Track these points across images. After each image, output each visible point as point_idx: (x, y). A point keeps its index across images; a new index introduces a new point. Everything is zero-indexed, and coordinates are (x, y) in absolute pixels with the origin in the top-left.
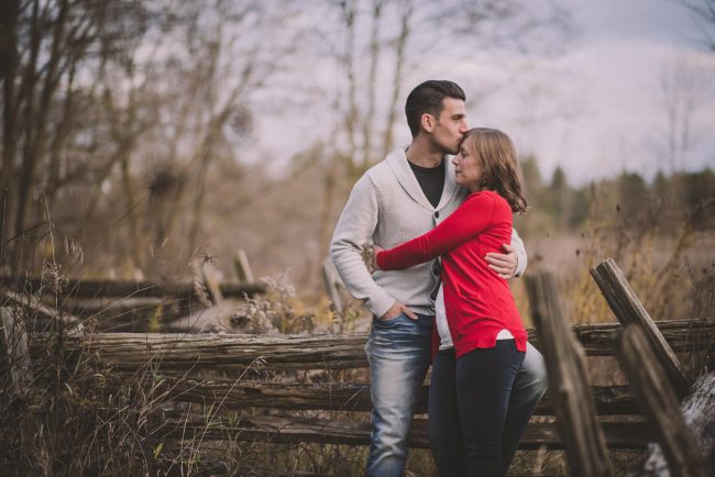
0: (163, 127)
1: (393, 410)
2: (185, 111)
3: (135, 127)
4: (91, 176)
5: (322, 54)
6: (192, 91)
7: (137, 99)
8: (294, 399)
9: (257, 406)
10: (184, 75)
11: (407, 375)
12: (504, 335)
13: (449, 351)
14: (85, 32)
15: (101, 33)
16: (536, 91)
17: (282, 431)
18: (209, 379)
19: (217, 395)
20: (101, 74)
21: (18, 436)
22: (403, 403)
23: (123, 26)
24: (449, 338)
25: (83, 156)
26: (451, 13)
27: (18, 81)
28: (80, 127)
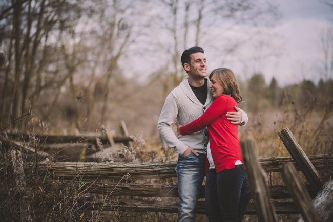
0: (89, 62)
1: (188, 197)
2: (99, 54)
3: (76, 62)
4: (55, 85)
5: (162, 28)
6: (102, 44)
7: (77, 49)
8: (144, 192)
9: (128, 195)
10: (99, 37)
11: (194, 181)
12: (238, 162)
13: (213, 170)
14: (53, 18)
15: (60, 19)
16: (261, 44)
17: (139, 207)
18: (106, 183)
19: (109, 191)
20: (60, 38)
21: (19, 210)
22: (192, 194)
23: (70, 16)
24: (213, 164)
25: (52, 76)
26: (222, 8)
27: (22, 42)
28: (51, 62)
